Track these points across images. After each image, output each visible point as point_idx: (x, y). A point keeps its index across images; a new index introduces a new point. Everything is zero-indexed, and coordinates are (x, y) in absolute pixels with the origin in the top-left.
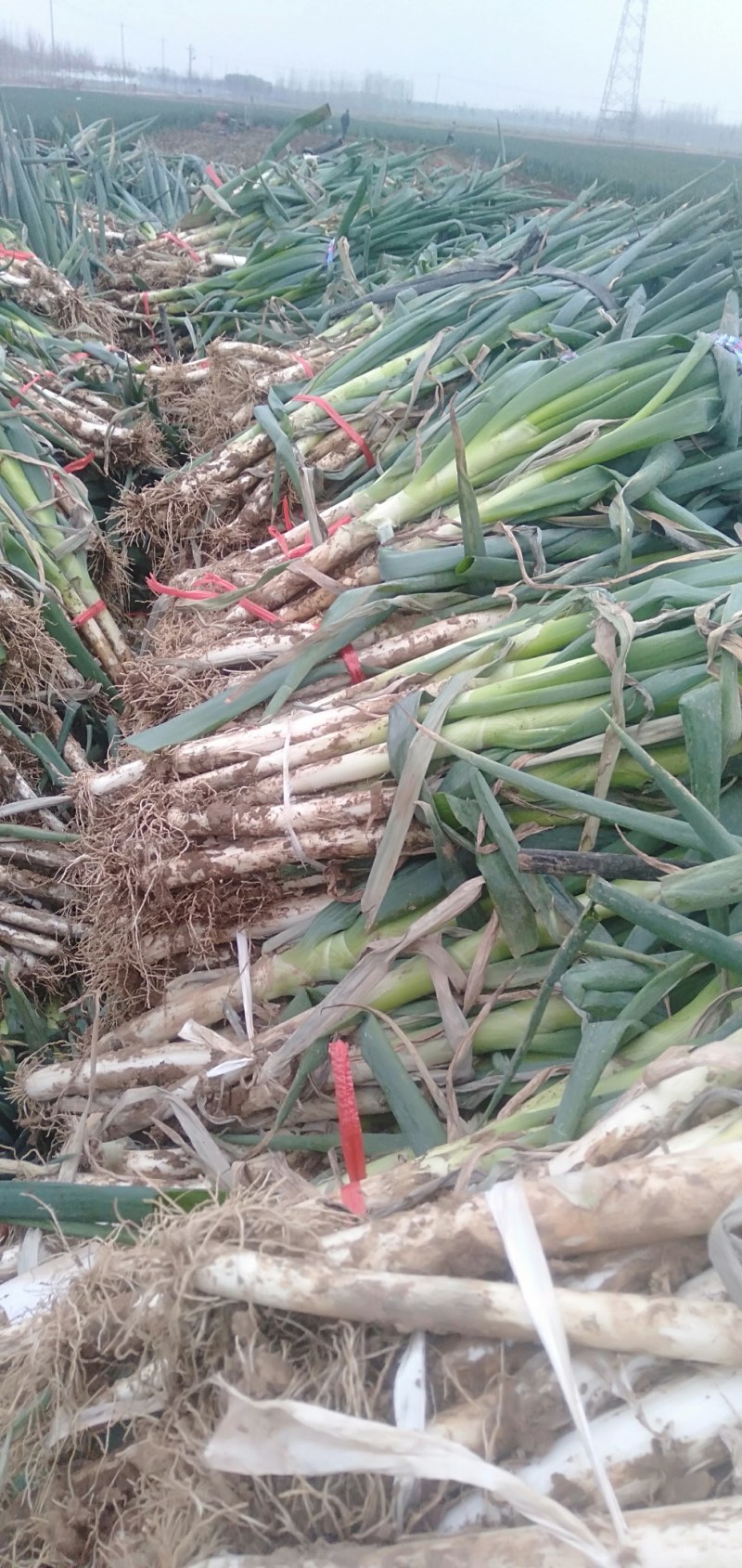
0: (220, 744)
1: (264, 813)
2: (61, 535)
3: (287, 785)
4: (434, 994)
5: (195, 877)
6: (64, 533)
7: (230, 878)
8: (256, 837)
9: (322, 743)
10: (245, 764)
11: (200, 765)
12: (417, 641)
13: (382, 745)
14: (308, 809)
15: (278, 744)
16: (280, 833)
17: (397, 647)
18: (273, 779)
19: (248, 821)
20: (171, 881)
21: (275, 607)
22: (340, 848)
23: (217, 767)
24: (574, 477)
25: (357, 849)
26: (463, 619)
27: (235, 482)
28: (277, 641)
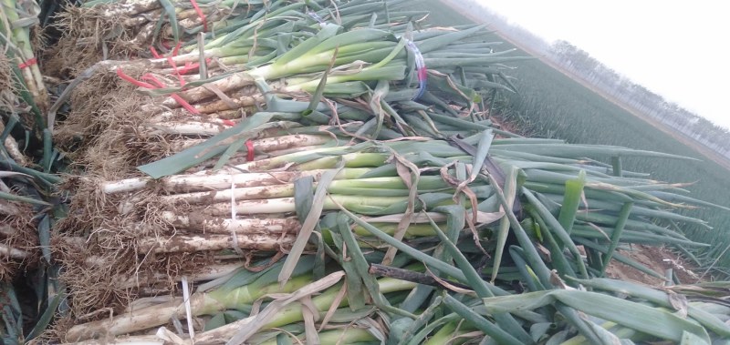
0: (193, 179)
1: (221, 222)
2: (17, 15)
3: (234, 209)
4: (303, 321)
5: (173, 249)
6: (19, 14)
7: (194, 252)
8: (213, 233)
9: (256, 190)
10: (208, 193)
11: (180, 189)
12: (281, 142)
13: (291, 199)
14: (246, 223)
15: (227, 185)
16: (228, 233)
17: (272, 143)
18: (225, 204)
19: (210, 224)
20: (158, 250)
21: (193, 103)
22: (257, 245)
23: (191, 192)
24: (351, 83)
25: (266, 246)
26: (301, 136)
27: (135, 19)
28: (211, 127)
